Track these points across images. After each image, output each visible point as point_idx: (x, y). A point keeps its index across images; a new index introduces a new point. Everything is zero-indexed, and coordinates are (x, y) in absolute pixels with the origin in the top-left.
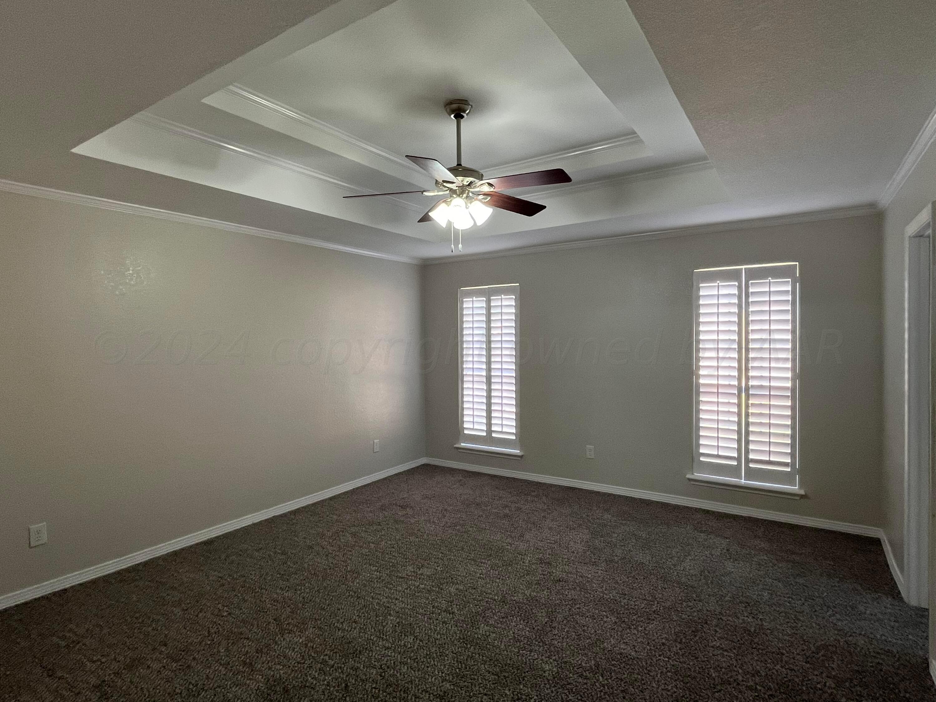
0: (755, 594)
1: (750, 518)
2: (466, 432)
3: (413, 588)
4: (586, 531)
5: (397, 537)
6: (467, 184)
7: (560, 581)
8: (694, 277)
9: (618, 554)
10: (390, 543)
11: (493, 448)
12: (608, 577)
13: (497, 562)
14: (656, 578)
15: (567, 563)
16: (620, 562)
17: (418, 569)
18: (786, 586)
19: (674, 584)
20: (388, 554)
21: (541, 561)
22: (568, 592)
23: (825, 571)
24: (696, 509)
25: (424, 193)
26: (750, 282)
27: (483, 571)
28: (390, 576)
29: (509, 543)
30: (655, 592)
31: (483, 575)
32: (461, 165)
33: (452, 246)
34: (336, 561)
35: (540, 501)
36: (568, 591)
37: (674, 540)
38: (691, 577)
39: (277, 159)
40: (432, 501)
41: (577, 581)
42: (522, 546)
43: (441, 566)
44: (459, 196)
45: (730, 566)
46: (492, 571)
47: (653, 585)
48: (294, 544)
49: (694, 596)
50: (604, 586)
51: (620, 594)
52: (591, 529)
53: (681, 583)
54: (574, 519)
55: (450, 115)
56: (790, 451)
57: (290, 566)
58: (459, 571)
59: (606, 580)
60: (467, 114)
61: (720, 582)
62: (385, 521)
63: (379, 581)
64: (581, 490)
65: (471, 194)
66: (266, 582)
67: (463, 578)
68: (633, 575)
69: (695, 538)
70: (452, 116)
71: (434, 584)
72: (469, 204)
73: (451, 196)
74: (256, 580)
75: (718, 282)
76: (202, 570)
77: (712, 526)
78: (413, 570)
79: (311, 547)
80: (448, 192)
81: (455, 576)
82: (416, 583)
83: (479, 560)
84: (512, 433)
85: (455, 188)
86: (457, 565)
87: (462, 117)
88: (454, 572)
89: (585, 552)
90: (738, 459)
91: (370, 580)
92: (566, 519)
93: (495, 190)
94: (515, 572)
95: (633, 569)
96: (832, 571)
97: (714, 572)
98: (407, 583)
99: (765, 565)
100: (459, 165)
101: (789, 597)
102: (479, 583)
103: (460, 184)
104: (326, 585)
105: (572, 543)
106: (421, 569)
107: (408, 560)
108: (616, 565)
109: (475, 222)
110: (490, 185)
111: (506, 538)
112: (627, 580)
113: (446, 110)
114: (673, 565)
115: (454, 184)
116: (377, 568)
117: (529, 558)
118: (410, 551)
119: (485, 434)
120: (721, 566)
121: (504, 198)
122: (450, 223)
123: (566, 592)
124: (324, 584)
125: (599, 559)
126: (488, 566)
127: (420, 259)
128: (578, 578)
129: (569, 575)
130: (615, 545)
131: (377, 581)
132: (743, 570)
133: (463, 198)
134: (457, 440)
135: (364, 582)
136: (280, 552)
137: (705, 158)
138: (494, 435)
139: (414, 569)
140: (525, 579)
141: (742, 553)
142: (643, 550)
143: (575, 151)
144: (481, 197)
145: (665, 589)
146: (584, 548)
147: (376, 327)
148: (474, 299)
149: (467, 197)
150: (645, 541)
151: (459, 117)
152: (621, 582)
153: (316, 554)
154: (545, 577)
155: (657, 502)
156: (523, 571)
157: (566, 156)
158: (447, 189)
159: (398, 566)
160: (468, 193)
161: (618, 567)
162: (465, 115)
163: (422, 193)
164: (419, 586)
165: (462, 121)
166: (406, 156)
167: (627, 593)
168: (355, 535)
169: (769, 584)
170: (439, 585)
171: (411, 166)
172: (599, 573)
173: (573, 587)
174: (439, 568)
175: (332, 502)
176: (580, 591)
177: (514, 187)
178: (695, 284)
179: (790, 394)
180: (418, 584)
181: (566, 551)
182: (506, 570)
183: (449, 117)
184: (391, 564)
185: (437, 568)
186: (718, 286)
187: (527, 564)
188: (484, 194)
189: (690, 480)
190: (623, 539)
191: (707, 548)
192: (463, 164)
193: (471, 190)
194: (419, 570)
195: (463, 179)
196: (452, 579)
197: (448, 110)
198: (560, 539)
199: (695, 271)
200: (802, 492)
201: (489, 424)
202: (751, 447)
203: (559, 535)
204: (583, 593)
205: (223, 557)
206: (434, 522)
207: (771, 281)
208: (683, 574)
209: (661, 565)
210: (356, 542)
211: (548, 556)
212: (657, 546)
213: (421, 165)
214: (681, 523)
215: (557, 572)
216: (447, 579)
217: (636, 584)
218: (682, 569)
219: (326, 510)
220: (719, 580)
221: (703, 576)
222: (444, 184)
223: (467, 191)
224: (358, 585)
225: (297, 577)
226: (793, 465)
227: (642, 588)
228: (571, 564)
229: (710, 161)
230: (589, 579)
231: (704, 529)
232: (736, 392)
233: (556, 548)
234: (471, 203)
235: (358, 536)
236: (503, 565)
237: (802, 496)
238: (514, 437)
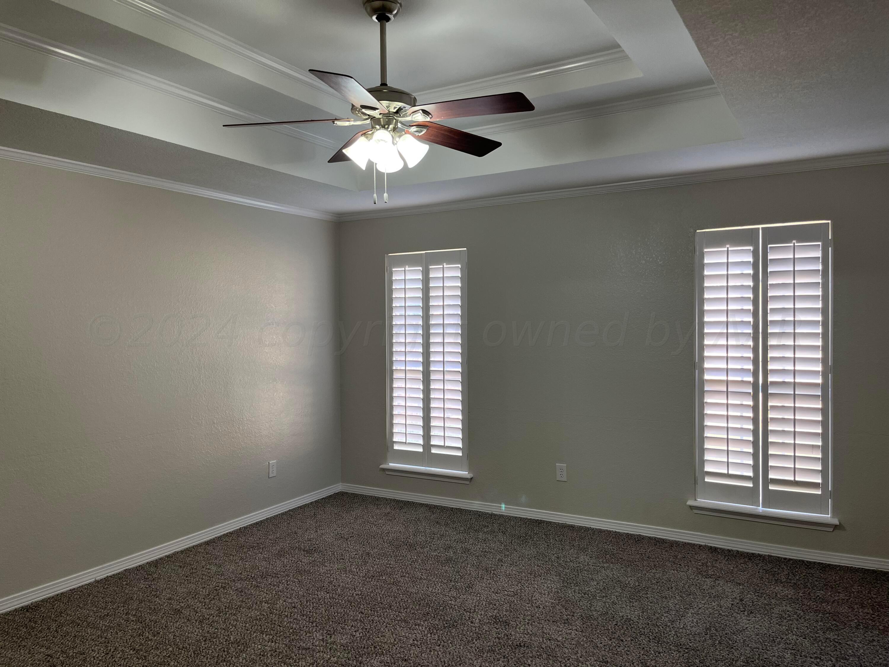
0: (774, 656)
1: (770, 556)
2: (396, 447)
3: (322, 662)
4: (556, 579)
5: (300, 593)
6: (395, 111)
7: (521, 646)
8: (697, 239)
9: (597, 609)
10: (290, 601)
11: (433, 469)
12: (585, 639)
13: (437, 622)
14: (647, 639)
15: (530, 622)
16: (600, 619)
17: (329, 636)
18: (814, 644)
19: (671, 647)
20: (287, 616)
21: (496, 620)
22: (532, 661)
23: (862, 623)
24: (700, 546)
25: (336, 122)
26: (769, 246)
27: (418, 635)
28: (289, 648)
29: (453, 597)
30: (646, 658)
31: (417, 641)
32: (386, 85)
33: (375, 195)
34: (213, 629)
35: (495, 539)
36: (531, 659)
37: (672, 588)
38: (694, 637)
39: (131, 71)
40: (349, 543)
41: (544, 646)
42: (471, 601)
43: (360, 631)
44: (383, 127)
45: (744, 621)
46: (429, 635)
47: (643, 648)
48: (155, 608)
49: (697, 661)
50: (579, 652)
51: (600, 661)
52: (562, 575)
53: (681, 644)
54: (540, 563)
55: (371, 17)
56: (820, 468)
57: (148, 637)
58: (384, 636)
59: (582, 643)
60: (395, 16)
61: (730, 642)
62: (284, 572)
63: (274, 654)
64: (549, 523)
65: (399, 125)
66: (115, 661)
67: (391, 646)
68: (617, 636)
69: (698, 585)
70: (374, 18)
71: (350, 655)
72: (397, 139)
73: (373, 127)
74: (100, 658)
75: (728, 246)
76: (25, 646)
77: (721, 569)
78: (321, 638)
79: (178, 612)
80: (368, 121)
81: (380, 644)
82: (325, 655)
83: (413, 621)
84: (458, 448)
85: (378, 116)
86: (382, 629)
87: (388, 19)
88: (378, 639)
89: (554, 607)
90: (755, 479)
91: (262, 654)
92: (529, 562)
93: (432, 120)
94: (460, 636)
95: (617, 627)
96: (870, 622)
97: (724, 630)
98: (313, 656)
99: (789, 618)
100: (384, 84)
101: (816, 658)
102: (412, 652)
103: (383, 110)
104: (200, 663)
105: (537, 596)
106: (333, 636)
107: (314, 624)
108: (595, 623)
109: (405, 164)
110: (425, 112)
111: (448, 590)
112: (610, 643)
113: (366, 9)
114: (669, 621)
115: (377, 111)
116: (271, 637)
117: (479, 617)
118: (318, 611)
119: (421, 450)
120: (732, 621)
121: (444, 130)
122: (371, 165)
123: (529, 661)
124: (197, 661)
125: (573, 616)
126: (424, 629)
127: (334, 213)
128: (545, 641)
129: (533, 638)
130: (594, 596)
131: (272, 655)
132: (761, 626)
133: (389, 129)
134: (385, 460)
135: (253, 657)
136: (134, 619)
137: (710, 82)
138: (434, 451)
139: (323, 636)
140: (473, 645)
141: (760, 604)
142: (630, 602)
143: (541, 70)
144: (414, 129)
145: (659, 653)
146: (553, 601)
147: (272, 305)
148: (407, 268)
149: (394, 129)
150: (633, 590)
151: (383, 18)
152: (601, 645)
153: (186, 621)
154: (501, 641)
155: (650, 538)
156: (471, 634)
157: (528, 75)
158: (367, 117)
159: (302, 632)
160: (396, 124)
161: (597, 625)
162: (391, 16)
163: (333, 122)
164: (329, 659)
165: (388, 25)
166: (310, 70)
167: (609, 660)
168: (242, 591)
169: (793, 642)
170: (357, 656)
171: (315, 83)
172: (573, 634)
173: (538, 653)
174: (357, 633)
175: (210, 548)
176: (548, 659)
177: (459, 115)
178: (697, 248)
179: (820, 394)
180: (329, 656)
181: (530, 605)
182: (449, 633)
183: (370, 18)
184: (291, 631)
185: (354, 633)
186: (728, 250)
187: (476, 625)
188: (418, 126)
189: (692, 507)
190: (604, 588)
191: (714, 597)
192: (390, 83)
193: (400, 119)
194: (331, 637)
195: (389, 104)
196: (375, 647)
197: (369, 9)
198: (521, 590)
199: (698, 231)
200: (836, 522)
201: (427, 436)
202: (772, 463)
203: (519, 585)
204: (551, 662)
205: (54, 626)
206: (350, 571)
207: (796, 244)
208: (682, 632)
209: (654, 622)
210: (242, 601)
211: (505, 613)
212: (648, 596)
213: (332, 85)
214: (680, 565)
215: (518, 635)
216: (368, 648)
217: (621, 648)
218: (682, 627)
219: (202, 559)
220: (729, 639)
221: (708, 636)
222: (363, 110)
223: (394, 121)
224: (244, 661)
225: (158, 653)
226: (823, 486)
227: (629, 653)
228: (536, 623)
229: (715, 86)
230: (559, 643)
231: (710, 572)
232: (751, 391)
233: (515, 602)
234: (400, 137)
235: (245, 593)
236: (445, 628)
237: (835, 527)
238: (460, 454)
